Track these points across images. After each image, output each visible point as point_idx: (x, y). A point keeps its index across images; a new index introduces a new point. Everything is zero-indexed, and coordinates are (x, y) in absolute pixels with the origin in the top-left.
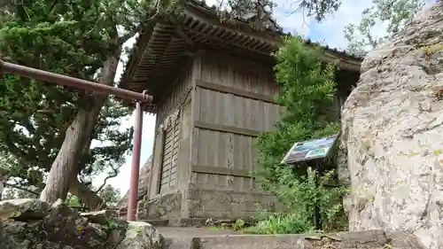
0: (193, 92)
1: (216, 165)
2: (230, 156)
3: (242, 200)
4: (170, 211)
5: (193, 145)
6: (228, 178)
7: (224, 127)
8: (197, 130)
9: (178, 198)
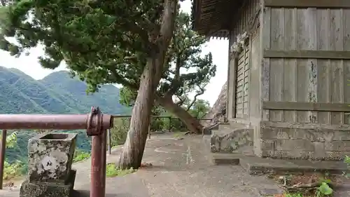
0: (261, 15)
1: (294, 100)
2: (312, 87)
3: (329, 138)
4: (242, 146)
5: (263, 79)
6: (310, 113)
7: (303, 52)
8: (268, 60)
9: (250, 133)
